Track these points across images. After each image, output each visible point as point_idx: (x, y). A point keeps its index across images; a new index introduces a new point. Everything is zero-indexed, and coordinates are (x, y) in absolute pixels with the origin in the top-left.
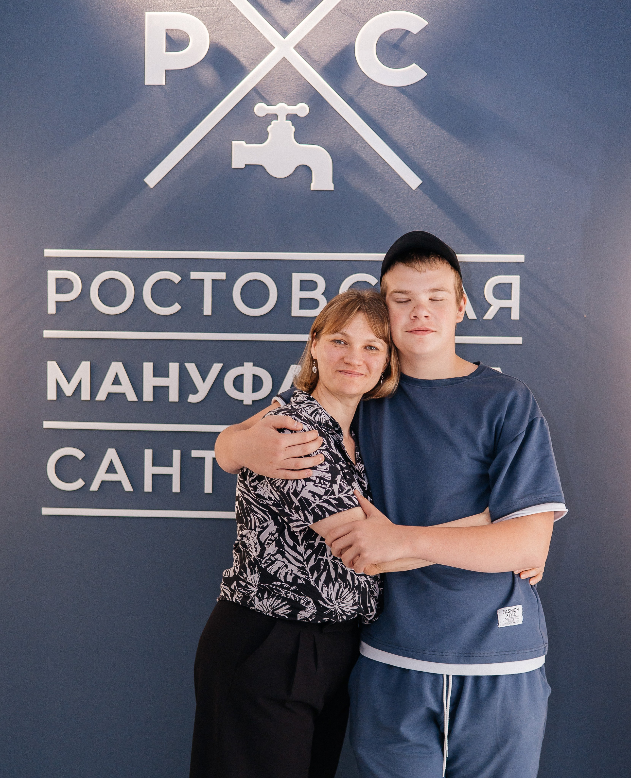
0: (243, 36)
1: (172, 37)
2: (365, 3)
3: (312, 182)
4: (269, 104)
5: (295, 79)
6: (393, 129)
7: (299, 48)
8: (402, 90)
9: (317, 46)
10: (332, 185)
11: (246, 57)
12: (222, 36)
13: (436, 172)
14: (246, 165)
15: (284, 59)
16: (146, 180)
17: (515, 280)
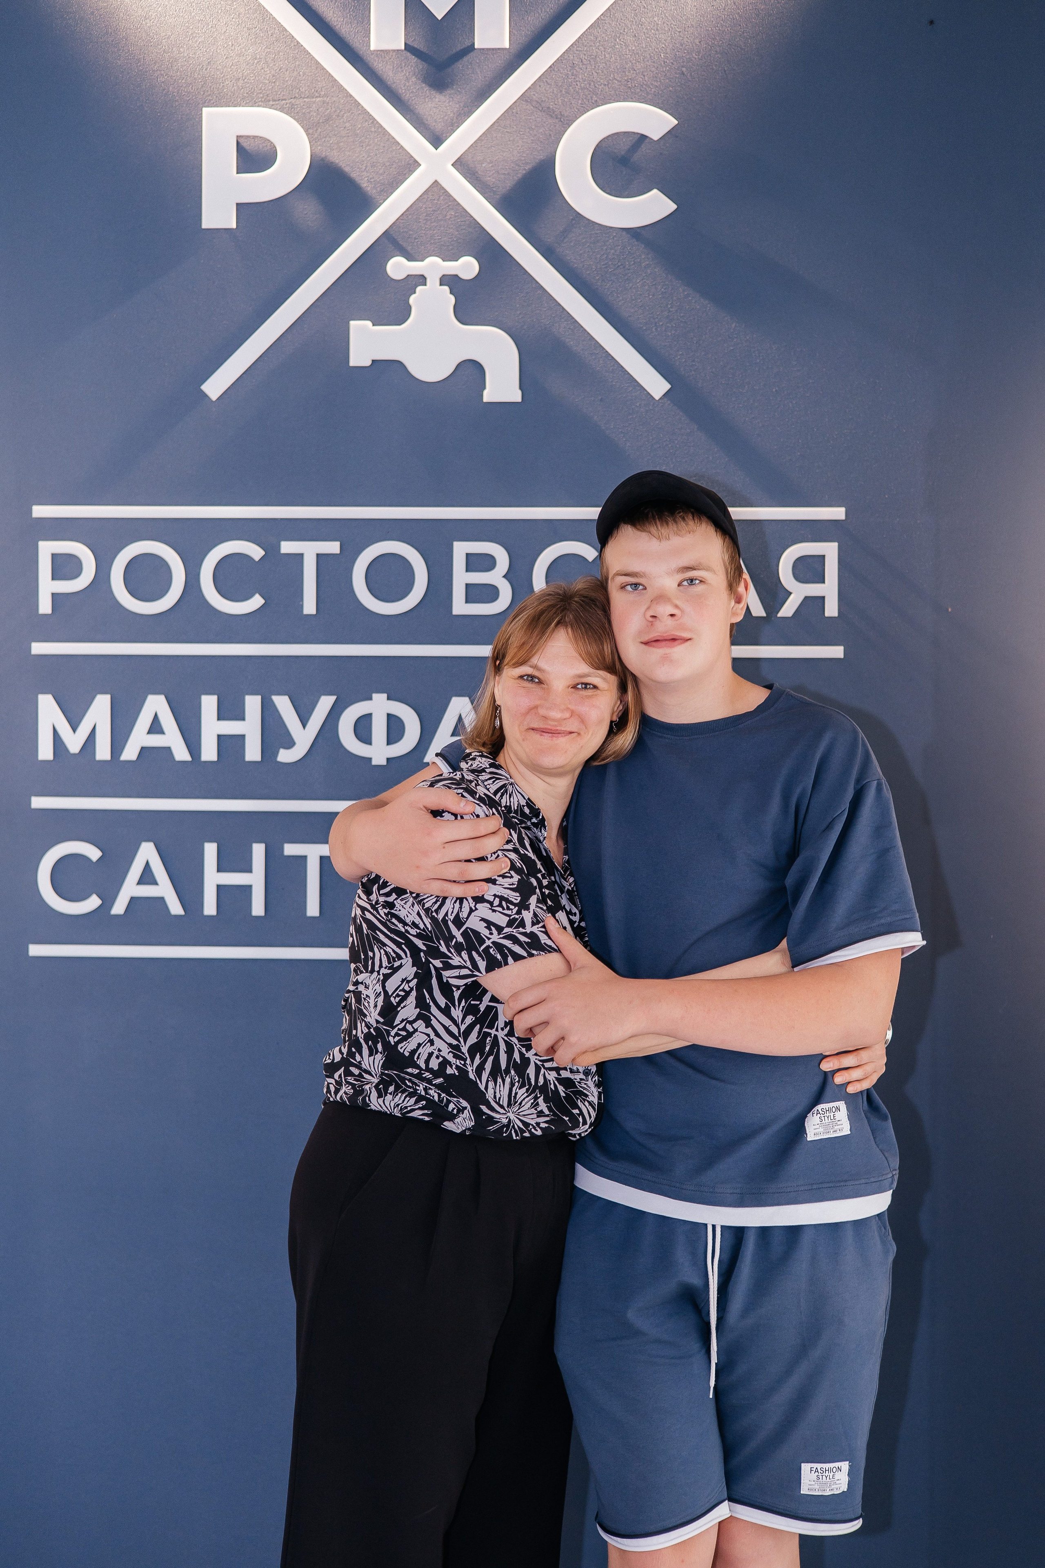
0: (368, 145)
1: (247, 148)
2: (572, 90)
3: (485, 388)
4: (410, 258)
5: (455, 216)
6: (621, 298)
7: (460, 164)
8: (635, 233)
9: (491, 162)
10: (519, 393)
11: (372, 180)
12: (332, 145)
13: (695, 371)
14: (373, 361)
15: (436, 183)
16: (205, 387)
17: (830, 550)
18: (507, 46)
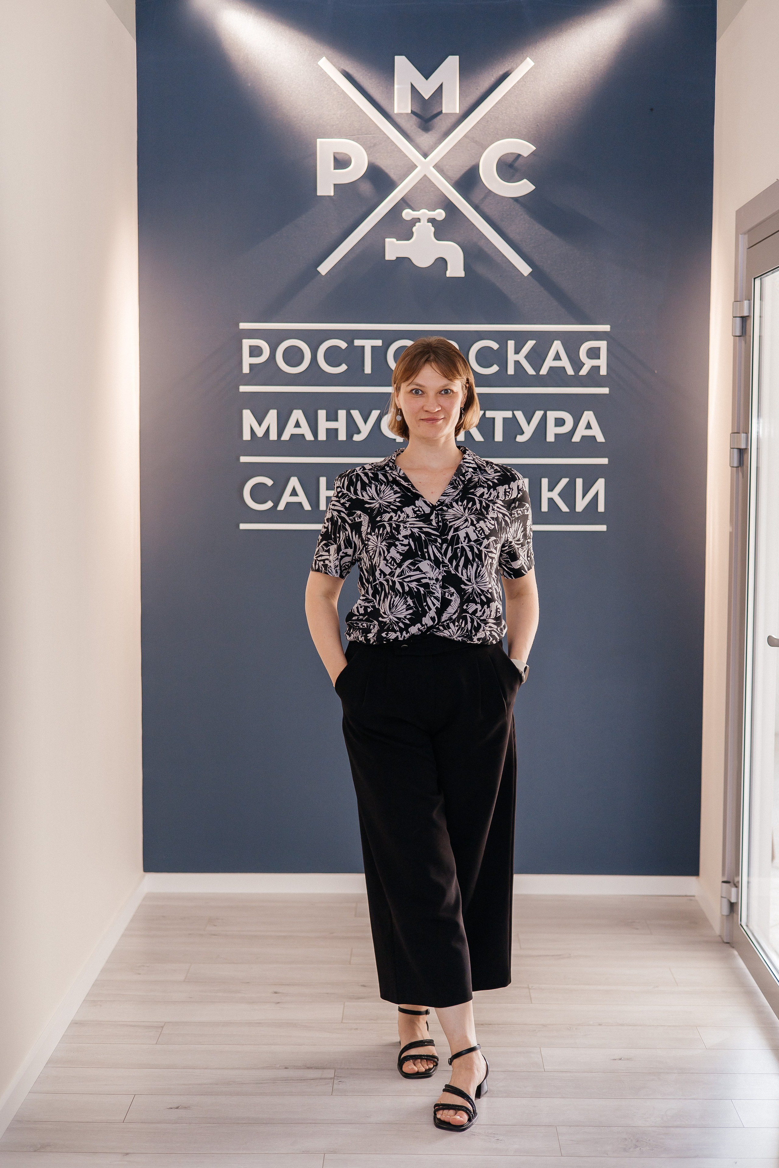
0: (394, 157)
3: (447, 270)
4: (413, 210)
5: (434, 191)
6: (510, 229)
8: (516, 199)
9: (450, 166)
10: (464, 273)
11: (396, 173)
12: (378, 157)
13: (543, 263)
14: (397, 257)
15: (425, 175)
16: (319, 269)
17: (603, 345)
18: (458, 111)
